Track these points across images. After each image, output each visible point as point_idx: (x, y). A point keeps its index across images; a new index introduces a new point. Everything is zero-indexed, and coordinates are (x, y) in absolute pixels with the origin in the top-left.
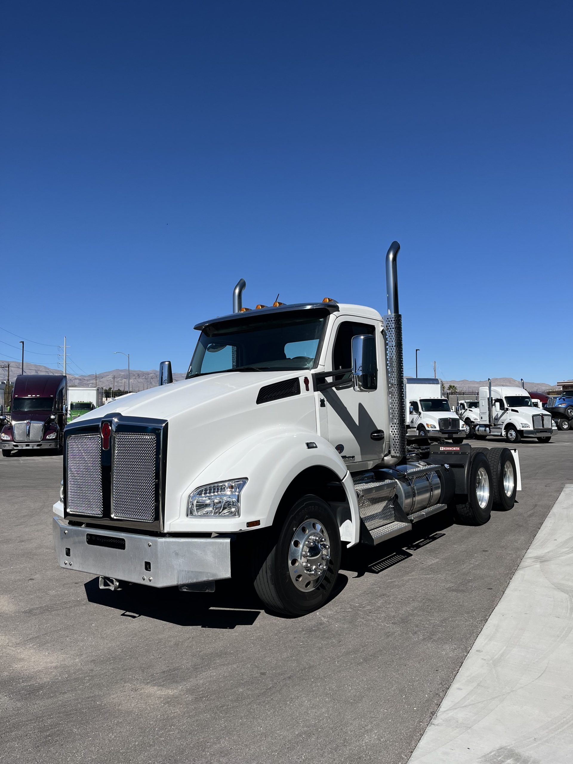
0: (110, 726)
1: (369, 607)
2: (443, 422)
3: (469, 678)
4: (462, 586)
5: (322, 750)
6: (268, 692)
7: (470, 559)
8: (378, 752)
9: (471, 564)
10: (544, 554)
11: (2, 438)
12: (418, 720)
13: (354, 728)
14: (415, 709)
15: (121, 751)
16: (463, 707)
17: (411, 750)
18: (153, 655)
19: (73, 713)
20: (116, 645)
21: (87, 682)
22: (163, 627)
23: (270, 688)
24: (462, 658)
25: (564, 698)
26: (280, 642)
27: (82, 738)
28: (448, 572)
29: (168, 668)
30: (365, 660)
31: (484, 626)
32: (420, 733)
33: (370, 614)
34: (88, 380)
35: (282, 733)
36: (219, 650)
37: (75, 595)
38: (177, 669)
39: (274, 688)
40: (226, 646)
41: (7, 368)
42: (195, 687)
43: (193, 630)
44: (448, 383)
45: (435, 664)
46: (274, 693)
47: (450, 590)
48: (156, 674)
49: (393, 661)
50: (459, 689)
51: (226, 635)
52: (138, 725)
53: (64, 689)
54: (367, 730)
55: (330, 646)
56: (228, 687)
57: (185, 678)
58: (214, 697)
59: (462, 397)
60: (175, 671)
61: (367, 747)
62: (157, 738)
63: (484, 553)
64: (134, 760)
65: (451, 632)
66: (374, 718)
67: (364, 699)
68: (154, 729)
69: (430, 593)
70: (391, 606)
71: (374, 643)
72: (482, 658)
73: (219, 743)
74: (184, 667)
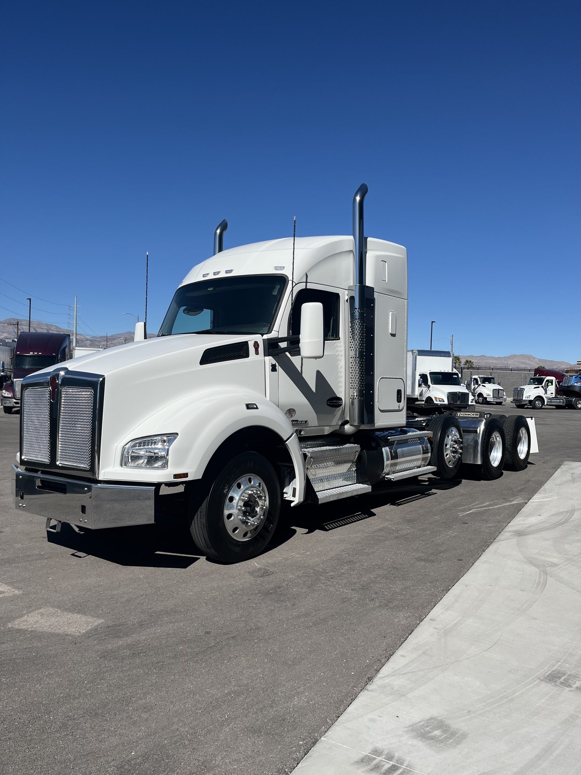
0: (40, 677)
1: (332, 573)
2: (452, 396)
3: (416, 646)
4: (433, 556)
5: (247, 710)
6: (208, 651)
7: (448, 531)
8: (304, 714)
9: (447, 535)
10: (524, 529)
11: (3, 394)
12: (353, 684)
13: (285, 689)
14: (353, 673)
15: (44, 702)
16: (403, 674)
17: (338, 715)
18: (102, 610)
19: (6, 663)
20: (68, 599)
21: (28, 633)
22: (120, 583)
23: (211, 647)
24: (414, 625)
25: (510, 672)
26: (233, 603)
27: (8, 688)
28: (421, 542)
29: (114, 623)
30: (315, 624)
31: (444, 595)
32: (351, 698)
33: (332, 580)
34: (99, 342)
35: (212, 691)
36: (169, 608)
37: (40, 549)
38: (123, 625)
39: (215, 648)
40: (178, 604)
41: (16, 326)
42: (136, 643)
43: (148, 588)
44: (465, 358)
45: (384, 631)
46: (214, 652)
47: (420, 559)
48: (100, 628)
49: (343, 626)
50: (402, 656)
51: (180, 594)
52: (68, 677)
53: (4, 639)
54: (298, 692)
55: (283, 609)
56: (169, 644)
57: (129, 634)
58: (152, 653)
59: (477, 372)
60: (120, 626)
61: (294, 709)
62: (84, 691)
63: (463, 525)
64: (55, 712)
65: (409, 601)
66: (309, 681)
67: (303, 661)
68: (83, 682)
69: (398, 561)
70: (355, 573)
71: (328, 608)
72: (434, 626)
73: (145, 698)
74: (130, 623)
